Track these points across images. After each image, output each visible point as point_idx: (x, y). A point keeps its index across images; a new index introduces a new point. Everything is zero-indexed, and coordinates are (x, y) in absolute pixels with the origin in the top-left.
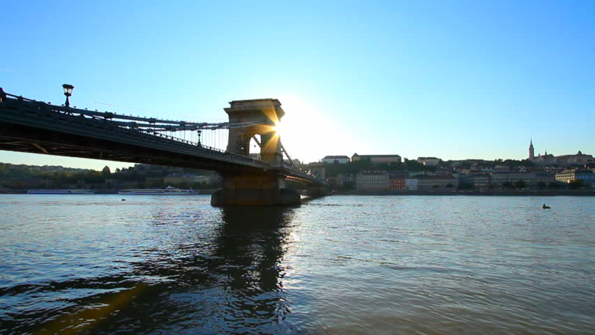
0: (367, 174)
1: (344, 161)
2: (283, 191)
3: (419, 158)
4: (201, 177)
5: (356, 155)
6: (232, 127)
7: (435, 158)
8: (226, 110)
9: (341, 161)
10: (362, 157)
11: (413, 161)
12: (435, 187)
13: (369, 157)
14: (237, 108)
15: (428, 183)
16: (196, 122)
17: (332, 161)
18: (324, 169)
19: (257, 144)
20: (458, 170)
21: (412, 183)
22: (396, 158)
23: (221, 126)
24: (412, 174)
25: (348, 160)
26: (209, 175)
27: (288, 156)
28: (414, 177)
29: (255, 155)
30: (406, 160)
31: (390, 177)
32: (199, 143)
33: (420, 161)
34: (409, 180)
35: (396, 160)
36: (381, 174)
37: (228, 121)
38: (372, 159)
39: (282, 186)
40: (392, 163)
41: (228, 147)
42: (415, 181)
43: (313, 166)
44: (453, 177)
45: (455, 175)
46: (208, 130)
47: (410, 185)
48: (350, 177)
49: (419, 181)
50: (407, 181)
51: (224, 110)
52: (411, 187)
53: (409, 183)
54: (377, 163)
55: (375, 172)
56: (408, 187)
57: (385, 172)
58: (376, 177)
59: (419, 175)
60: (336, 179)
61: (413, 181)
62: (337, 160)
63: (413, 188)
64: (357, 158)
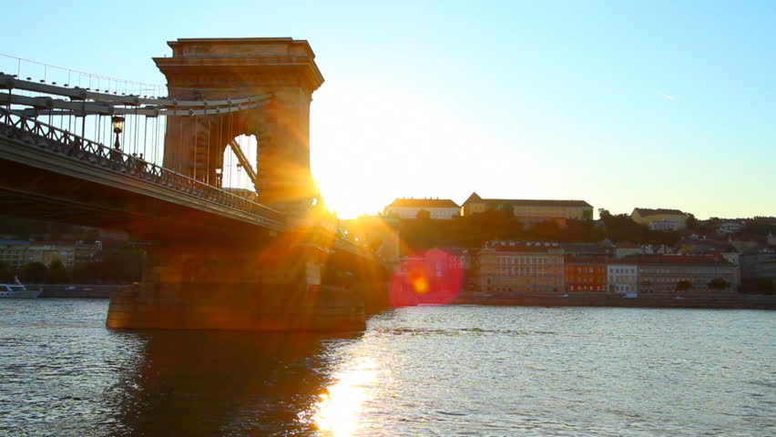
0: (507, 249)
1: (444, 214)
3: (637, 209)
5: (474, 198)
7: (678, 212)
9: (437, 214)
10: (491, 203)
11: (622, 218)
12: (683, 286)
13: (510, 205)
15: (666, 276)
17: (412, 213)
18: (396, 235)
20: (736, 244)
21: (622, 275)
22: (580, 209)
24: (621, 252)
25: (452, 211)
28: (628, 260)
30: (605, 214)
31: (568, 259)
33: (638, 219)
34: (614, 267)
35: (576, 214)
36: (544, 249)
38: (517, 211)
39: (313, 277)
40: (570, 222)
42: (631, 272)
44: (724, 262)
45: (731, 257)
47: (620, 280)
48: (462, 257)
49: (641, 271)
50: (611, 271)
51: (155, 64)
52: (620, 286)
53: (614, 274)
54: (531, 222)
55: (528, 244)
56: (612, 287)
57: (554, 244)
58: (531, 258)
59: (639, 255)
60: (424, 261)
61: (627, 270)
62: (425, 209)
63: (627, 288)
64: (478, 205)
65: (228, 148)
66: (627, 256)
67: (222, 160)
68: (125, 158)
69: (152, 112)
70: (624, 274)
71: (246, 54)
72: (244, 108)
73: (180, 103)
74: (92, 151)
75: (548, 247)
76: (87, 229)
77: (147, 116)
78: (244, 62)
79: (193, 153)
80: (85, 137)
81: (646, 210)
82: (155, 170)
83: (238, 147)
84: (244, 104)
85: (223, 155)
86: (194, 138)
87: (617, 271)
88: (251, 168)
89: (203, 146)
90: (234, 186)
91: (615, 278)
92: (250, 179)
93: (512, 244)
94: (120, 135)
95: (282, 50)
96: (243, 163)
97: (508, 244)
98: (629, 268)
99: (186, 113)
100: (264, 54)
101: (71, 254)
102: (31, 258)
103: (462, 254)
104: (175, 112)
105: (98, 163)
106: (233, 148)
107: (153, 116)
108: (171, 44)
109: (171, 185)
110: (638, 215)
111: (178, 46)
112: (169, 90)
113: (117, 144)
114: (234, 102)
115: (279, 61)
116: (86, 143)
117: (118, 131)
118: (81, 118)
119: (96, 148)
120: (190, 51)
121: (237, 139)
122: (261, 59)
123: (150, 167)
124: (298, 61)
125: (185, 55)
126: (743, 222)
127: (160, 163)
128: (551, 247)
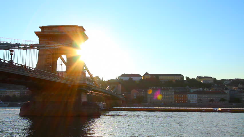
1: (137, 79)
2: (84, 103)
3: (198, 77)
4: (11, 91)
5: (147, 74)
6: (41, 48)
7: (211, 78)
8: (36, 33)
9: (134, 79)
11: (193, 79)
12: (212, 101)
13: (157, 76)
14: (47, 32)
15: (206, 98)
16: (9, 43)
17: (127, 79)
18: (120, 86)
19: (63, 63)
20: (228, 87)
21: (192, 97)
22: (180, 77)
23: (32, 47)
24: (192, 90)
25: (140, 78)
26: (18, 89)
27: (89, 74)
28: (194, 93)
29: (61, 73)
30: (187, 78)
31: (175, 93)
32: (11, 60)
33: (198, 80)
35: (179, 78)
36: (167, 90)
37: (38, 42)
38: (160, 78)
39: (84, 99)
40: (176, 81)
41: (37, 65)
42: (195, 96)
43: (110, 82)
44: (225, 93)
45: (227, 92)
46: (19, 50)
47: (191, 99)
48: (142, 92)
49: (198, 96)
50: (189, 96)
52: (192, 101)
53: (190, 97)
54: (164, 81)
55: (163, 88)
56: (189, 101)
57: (171, 88)
58: (163, 92)
59: (198, 91)
60: (130, 94)
61: (194, 96)
62: (131, 77)
63: (194, 101)
64: (148, 76)
66: (194, 91)
71: (63, 30)
81: (201, 77)
86: (47, 56)
89: (50, 59)
93: (157, 88)
98: (194, 95)
101: (19, 92)
102: (6, 94)
110: (198, 79)
111: (43, 28)
115: (73, 32)
126: (231, 80)
128: (170, 89)
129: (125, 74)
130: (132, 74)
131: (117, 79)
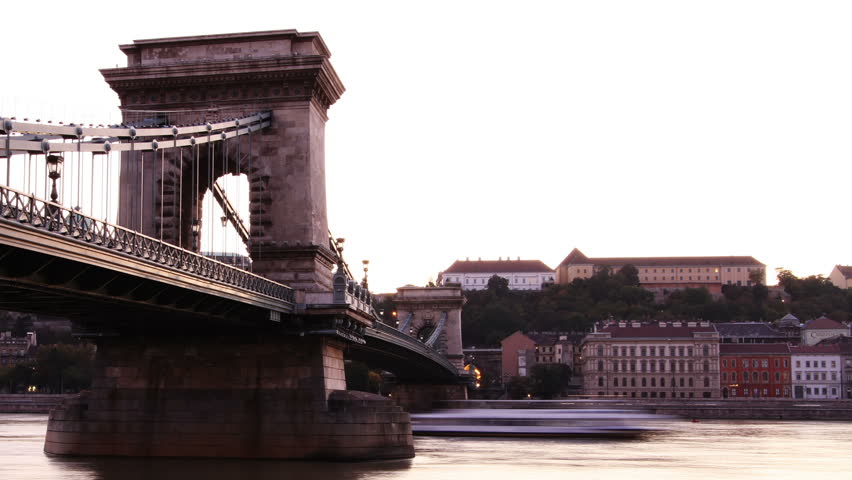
0: (630, 333)
1: (532, 282)
3: (839, 268)
5: (575, 258)
8: (109, 75)
9: (518, 282)
10: (604, 265)
11: (815, 280)
13: (629, 269)
14: (153, 68)
17: (479, 282)
18: (458, 316)
21: (815, 370)
22: (744, 270)
24: (812, 337)
25: (544, 277)
28: (823, 347)
30: (787, 280)
31: (727, 347)
33: (842, 283)
34: (803, 359)
35: (740, 277)
36: (686, 333)
38: (645, 275)
40: (727, 289)
42: (831, 365)
47: (812, 377)
48: (559, 347)
49: (848, 362)
50: (798, 363)
51: (103, 78)
52: (812, 387)
53: (803, 368)
54: (665, 292)
55: (662, 324)
56: (799, 391)
57: (704, 324)
58: (667, 346)
59: (843, 339)
60: (500, 353)
61: (824, 364)
62: (502, 275)
63: (825, 391)
64: (582, 267)
65: (209, 195)
66: (823, 341)
67: (200, 212)
68: (66, 214)
69: (100, 147)
70: (820, 368)
71: (231, 56)
72: (229, 135)
73: (140, 133)
74: (20, 207)
75: (693, 328)
76: (16, 315)
77: (95, 153)
78: (228, 68)
79: (159, 204)
80: (11, 187)
82: (106, 230)
83: (222, 192)
84: (229, 130)
85: (200, 206)
86: (160, 181)
87: (808, 364)
88: (241, 222)
89: (172, 193)
90: (218, 250)
91: (803, 377)
92: (240, 239)
93: (636, 325)
94: (57, 181)
95: (282, 49)
96: (230, 216)
97: (629, 325)
98: (828, 359)
99: (147, 146)
100: (254, 56)
103: (557, 341)
104: (133, 146)
105: (30, 222)
106: (216, 194)
107: (103, 153)
108: (126, 50)
109: (129, 250)
110: (841, 277)
111: (135, 50)
112: (123, 114)
113: (54, 196)
114: (214, 127)
115: (279, 65)
116: (12, 195)
117: (54, 176)
118: (6, 160)
119: (26, 201)
120: (151, 57)
121: (220, 180)
122: (254, 64)
123: (100, 225)
124: (306, 63)
125: (145, 62)
127: (113, 220)
128: (699, 329)
129: (471, 259)
130: (504, 259)
131: (431, 284)
